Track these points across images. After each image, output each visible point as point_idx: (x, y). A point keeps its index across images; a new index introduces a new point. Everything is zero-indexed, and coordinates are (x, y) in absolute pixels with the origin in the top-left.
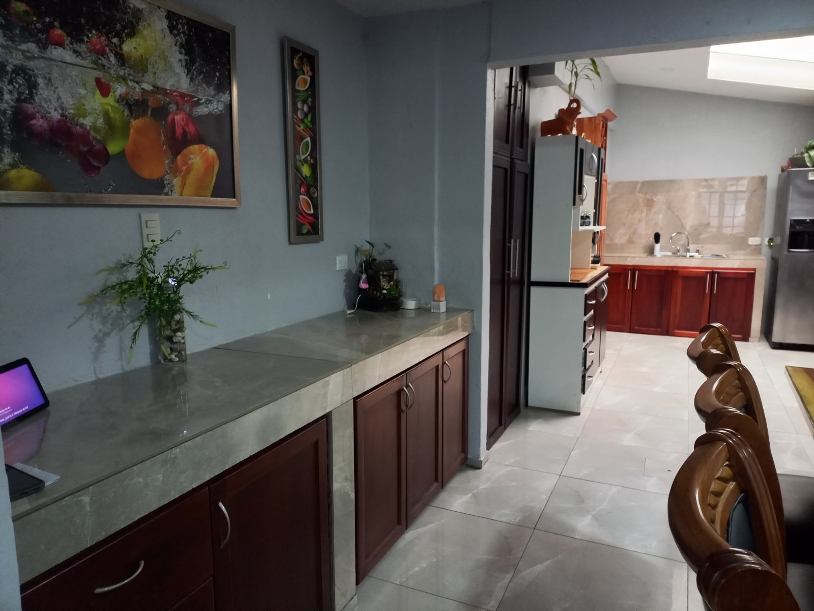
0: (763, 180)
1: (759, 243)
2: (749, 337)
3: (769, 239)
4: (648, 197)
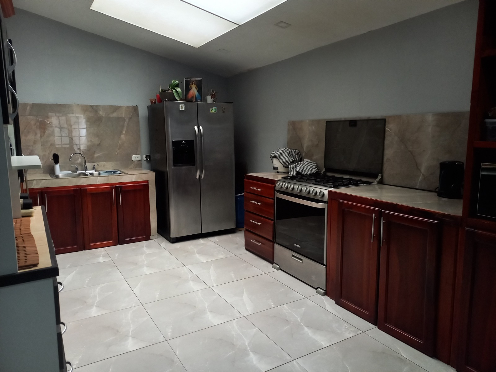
0: (135, 109)
1: (139, 159)
2: (150, 235)
3: (147, 156)
4: (40, 120)
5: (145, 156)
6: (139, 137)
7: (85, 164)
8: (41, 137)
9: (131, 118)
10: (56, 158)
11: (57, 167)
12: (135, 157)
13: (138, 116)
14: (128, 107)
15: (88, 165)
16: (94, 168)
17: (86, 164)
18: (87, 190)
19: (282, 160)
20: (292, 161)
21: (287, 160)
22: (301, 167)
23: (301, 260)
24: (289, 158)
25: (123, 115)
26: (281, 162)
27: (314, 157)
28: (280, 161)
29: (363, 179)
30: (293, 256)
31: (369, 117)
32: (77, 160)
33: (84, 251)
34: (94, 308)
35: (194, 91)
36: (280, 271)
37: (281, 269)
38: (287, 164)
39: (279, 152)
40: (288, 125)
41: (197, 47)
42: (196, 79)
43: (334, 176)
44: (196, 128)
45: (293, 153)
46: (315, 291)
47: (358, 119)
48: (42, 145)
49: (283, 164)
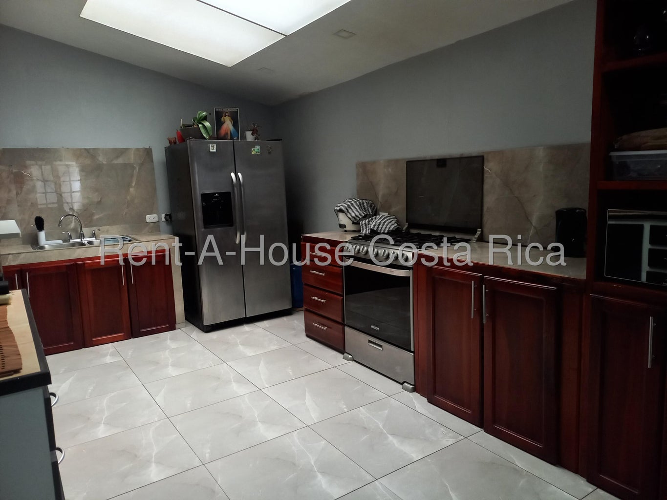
0: (148, 152)
1: (156, 220)
2: (175, 323)
3: (166, 215)
4: (14, 171)
5: (163, 216)
6: (155, 189)
7: (81, 229)
8: (17, 194)
9: (142, 164)
10: (40, 223)
11: (42, 235)
12: (151, 218)
13: (152, 161)
14: (138, 149)
15: (86, 231)
16: (93, 235)
17: (83, 229)
18: (86, 265)
19: (350, 214)
20: (363, 215)
21: (357, 214)
22: (376, 224)
23: (380, 346)
24: (360, 211)
25: (132, 161)
26: (349, 218)
27: (393, 210)
28: (348, 216)
29: (458, 236)
30: (370, 342)
31: (462, 154)
32: (69, 224)
33: (84, 349)
34: (102, 427)
35: (228, 125)
36: (354, 362)
37: (354, 361)
38: (358, 219)
39: (347, 204)
40: (357, 167)
41: (230, 66)
42: (229, 109)
43: (420, 233)
44: (233, 175)
45: (365, 204)
46: (401, 386)
47: (448, 157)
48: (18, 206)
49: (352, 220)
